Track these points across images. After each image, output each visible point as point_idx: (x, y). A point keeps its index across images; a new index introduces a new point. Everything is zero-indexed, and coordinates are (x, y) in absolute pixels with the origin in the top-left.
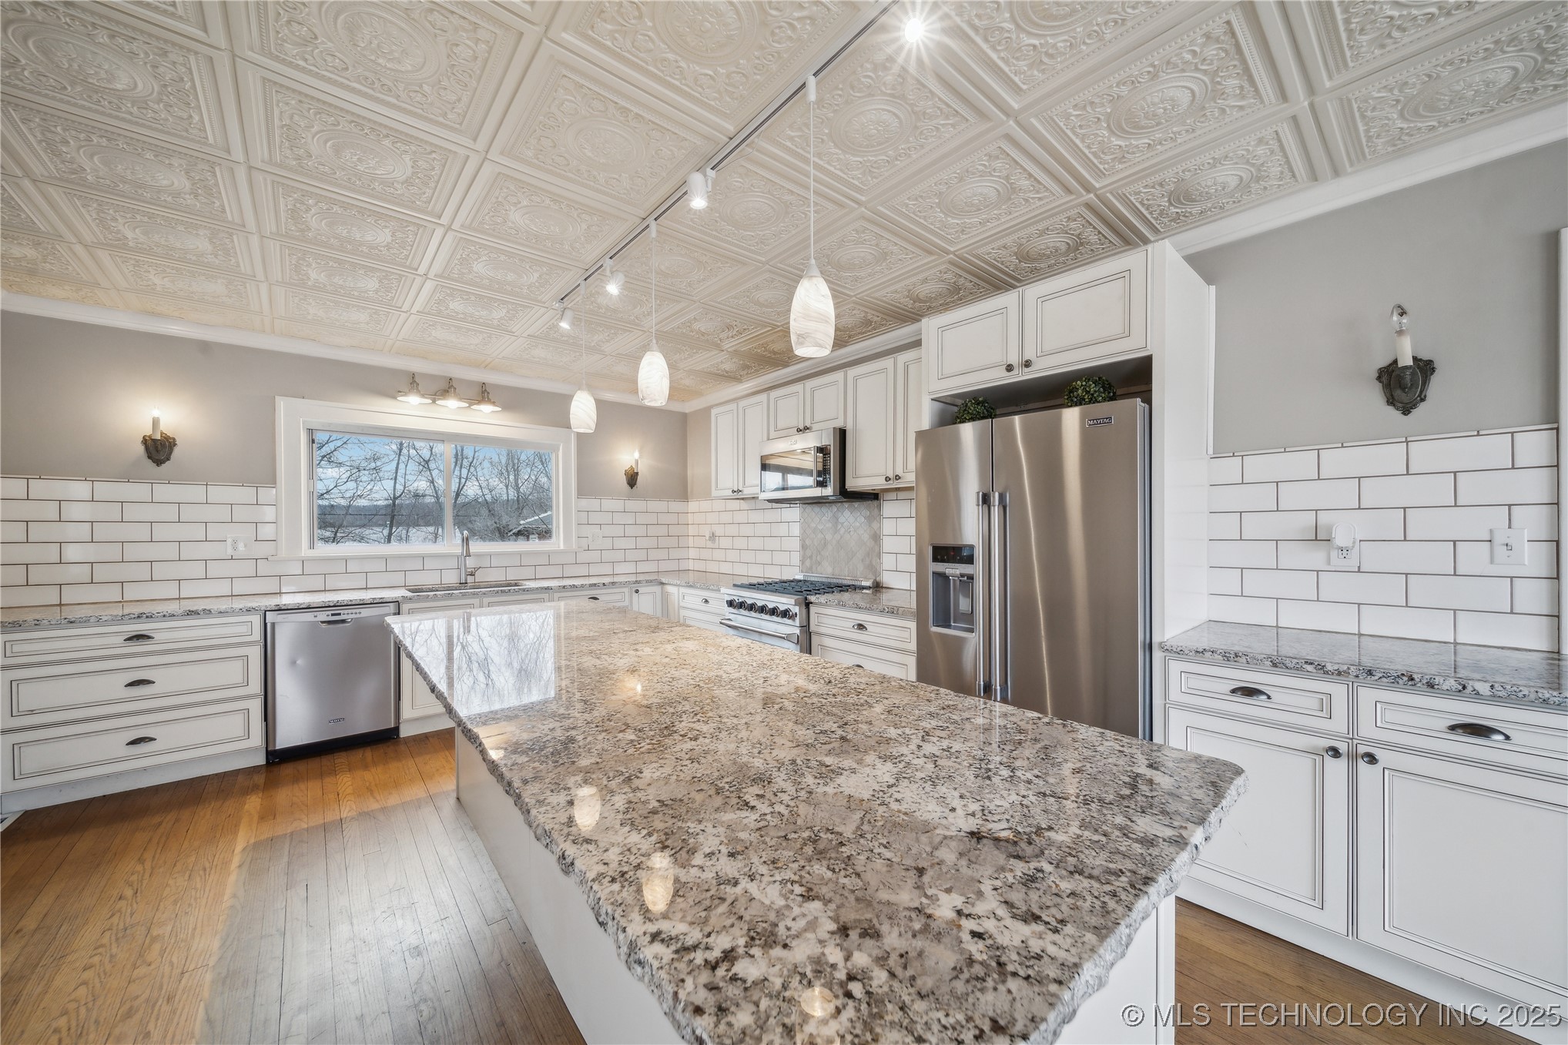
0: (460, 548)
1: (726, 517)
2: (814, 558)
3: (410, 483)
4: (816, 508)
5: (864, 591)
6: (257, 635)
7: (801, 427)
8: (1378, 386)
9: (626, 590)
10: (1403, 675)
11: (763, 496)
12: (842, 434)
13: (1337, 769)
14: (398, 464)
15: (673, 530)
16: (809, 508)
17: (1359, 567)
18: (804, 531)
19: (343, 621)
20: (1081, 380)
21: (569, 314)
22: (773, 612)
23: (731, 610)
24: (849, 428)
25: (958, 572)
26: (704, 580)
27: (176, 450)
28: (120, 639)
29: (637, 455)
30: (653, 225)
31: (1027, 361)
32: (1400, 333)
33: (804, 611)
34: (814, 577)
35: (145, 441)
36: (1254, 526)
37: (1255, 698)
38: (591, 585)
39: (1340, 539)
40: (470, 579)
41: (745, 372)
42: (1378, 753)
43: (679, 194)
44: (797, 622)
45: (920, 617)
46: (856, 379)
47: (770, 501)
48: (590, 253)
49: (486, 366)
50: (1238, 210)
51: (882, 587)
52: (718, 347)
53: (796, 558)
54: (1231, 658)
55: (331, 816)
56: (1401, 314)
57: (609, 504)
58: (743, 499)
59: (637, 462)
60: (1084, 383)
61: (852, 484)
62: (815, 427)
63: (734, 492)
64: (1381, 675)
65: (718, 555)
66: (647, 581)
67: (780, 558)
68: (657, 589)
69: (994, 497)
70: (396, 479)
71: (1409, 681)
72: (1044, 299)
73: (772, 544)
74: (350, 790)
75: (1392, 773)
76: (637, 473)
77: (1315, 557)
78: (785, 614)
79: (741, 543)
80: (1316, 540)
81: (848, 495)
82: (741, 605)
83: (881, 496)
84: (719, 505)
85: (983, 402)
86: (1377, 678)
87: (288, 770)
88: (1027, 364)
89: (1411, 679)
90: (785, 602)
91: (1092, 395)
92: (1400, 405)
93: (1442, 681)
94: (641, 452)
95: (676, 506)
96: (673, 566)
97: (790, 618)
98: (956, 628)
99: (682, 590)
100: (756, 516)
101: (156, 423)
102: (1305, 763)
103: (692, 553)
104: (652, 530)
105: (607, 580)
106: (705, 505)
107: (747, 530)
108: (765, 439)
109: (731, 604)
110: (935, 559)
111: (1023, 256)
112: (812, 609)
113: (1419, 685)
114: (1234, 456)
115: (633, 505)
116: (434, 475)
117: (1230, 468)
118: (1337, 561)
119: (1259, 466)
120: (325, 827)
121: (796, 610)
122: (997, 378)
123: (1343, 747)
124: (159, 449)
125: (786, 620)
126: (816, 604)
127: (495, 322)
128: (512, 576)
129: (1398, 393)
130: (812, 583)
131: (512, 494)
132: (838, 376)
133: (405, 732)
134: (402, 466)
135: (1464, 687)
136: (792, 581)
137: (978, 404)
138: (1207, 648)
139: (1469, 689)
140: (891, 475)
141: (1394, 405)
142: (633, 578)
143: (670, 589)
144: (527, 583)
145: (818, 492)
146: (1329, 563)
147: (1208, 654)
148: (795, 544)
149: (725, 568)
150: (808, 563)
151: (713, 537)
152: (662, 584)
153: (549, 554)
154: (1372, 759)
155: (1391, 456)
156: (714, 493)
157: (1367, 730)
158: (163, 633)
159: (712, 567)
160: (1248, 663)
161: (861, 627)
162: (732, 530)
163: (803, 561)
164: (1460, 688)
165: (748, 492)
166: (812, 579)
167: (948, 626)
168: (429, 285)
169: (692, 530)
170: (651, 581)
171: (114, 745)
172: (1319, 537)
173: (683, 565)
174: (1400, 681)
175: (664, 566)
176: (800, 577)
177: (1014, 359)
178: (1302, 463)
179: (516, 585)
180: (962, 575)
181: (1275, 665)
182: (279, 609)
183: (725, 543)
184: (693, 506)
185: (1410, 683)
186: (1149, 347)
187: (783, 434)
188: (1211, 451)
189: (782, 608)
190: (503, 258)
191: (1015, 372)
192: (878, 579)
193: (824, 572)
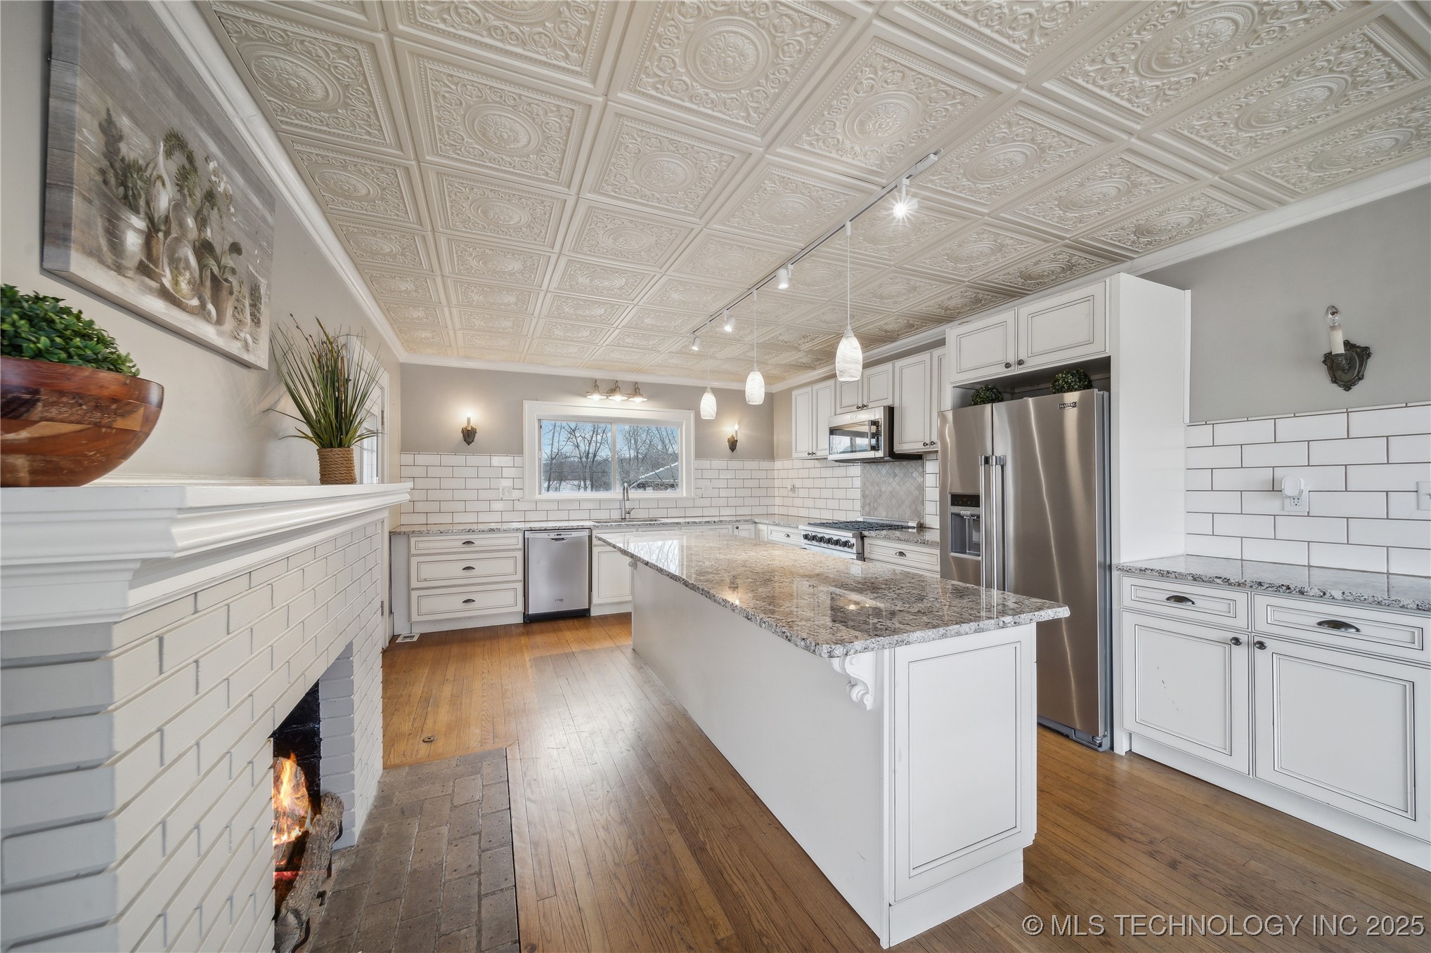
0: (622, 495)
1: (804, 473)
2: (872, 504)
3: (562, 447)
4: (874, 466)
5: (910, 530)
6: (521, 545)
7: (860, 405)
8: (1324, 368)
9: (730, 526)
10: (1283, 585)
11: (831, 457)
12: (890, 411)
13: (1240, 653)
14: (554, 433)
15: (763, 483)
16: (868, 466)
17: (1308, 512)
18: (864, 484)
19: (563, 539)
20: (1062, 373)
21: (698, 341)
22: (837, 543)
23: (806, 541)
24: (896, 405)
25: (969, 513)
26: (787, 521)
27: (477, 435)
28: (460, 543)
29: (736, 427)
30: (755, 293)
31: (1020, 361)
32: (1333, 328)
33: (860, 542)
34: (872, 519)
35: (463, 431)
36: (1221, 479)
37: (1184, 603)
38: (706, 522)
39: (1289, 489)
40: (627, 516)
41: (818, 363)
42: (1267, 642)
43: (771, 276)
44: (854, 550)
45: (942, 545)
46: (901, 371)
47: (836, 461)
48: (714, 308)
49: (638, 371)
50: (1200, 234)
51: (925, 528)
52: (797, 349)
53: (858, 505)
54: (1164, 575)
55: (567, 650)
56: (1333, 314)
57: (717, 463)
58: (817, 459)
59: (737, 432)
60: (1064, 376)
61: (898, 448)
62: (871, 405)
63: (809, 454)
64: (1267, 586)
65: (798, 502)
66: (745, 521)
67: (846, 505)
68: (752, 527)
69: (992, 459)
70: (552, 444)
71: (1287, 589)
72: (1033, 315)
73: (840, 494)
74: (572, 639)
75: (1279, 657)
76: (737, 441)
77: (1273, 505)
78: (846, 544)
79: (815, 493)
80: (1273, 490)
81: (895, 456)
82: (814, 538)
83: (924, 457)
84: (798, 464)
85: (992, 389)
86: (1265, 588)
87: (535, 627)
88: (1020, 363)
89: (1288, 588)
90: (846, 535)
91: (1070, 384)
92: (1341, 383)
93: (1309, 590)
94: (739, 423)
95: (765, 464)
96: (763, 510)
97: (849, 547)
98: (969, 554)
99: (770, 527)
100: (827, 472)
101: (469, 420)
102: (1217, 652)
103: (778, 501)
104: (748, 483)
105: (716, 519)
106: (787, 464)
107: (820, 483)
108: (833, 414)
109: (806, 537)
110: (953, 504)
111: (1026, 277)
112: (866, 541)
113: (1293, 592)
114: (1206, 424)
115: (735, 464)
116: (579, 441)
117: (1203, 434)
118: (1290, 507)
119: (1229, 432)
120: (566, 655)
121: (853, 541)
122: (1000, 372)
123: (1243, 638)
124: (469, 435)
125: (846, 549)
126: (868, 537)
127: (650, 347)
128: (653, 514)
129: (1339, 373)
130: (869, 523)
131: (633, 454)
132: (888, 366)
133: (594, 612)
134: (556, 434)
135: (1324, 594)
136: (854, 522)
137: (988, 390)
138: (1148, 567)
139: (1328, 595)
140: (928, 442)
141: (1337, 383)
142: (734, 518)
143: (761, 527)
144: (663, 520)
145: (872, 454)
146: (1283, 510)
147: (1148, 572)
148: (857, 494)
149: (803, 513)
150: (867, 508)
151: (794, 488)
152: (756, 523)
153: (676, 500)
154: (1261, 645)
155: (1334, 424)
156: (795, 455)
157: (1261, 626)
158: (480, 541)
159: (793, 512)
160: (1176, 578)
161: (901, 554)
162: (808, 483)
163: (863, 507)
164: (1322, 594)
165: (820, 454)
166: (869, 521)
167: (965, 553)
168: (617, 332)
169: (777, 483)
170: (747, 521)
171: (456, 603)
172: (1274, 488)
173: (771, 510)
174: (1281, 590)
175: (756, 511)
176: (861, 519)
177: (1011, 359)
178: (1261, 429)
179: (656, 521)
180: (973, 516)
181: (1195, 579)
182: (531, 530)
183: (802, 493)
184: (778, 464)
185: (1288, 591)
186: (1107, 351)
187: (847, 410)
188: (1187, 420)
189: (843, 539)
190: (662, 314)
191: (1012, 368)
192: (922, 521)
193: (881, 516)
